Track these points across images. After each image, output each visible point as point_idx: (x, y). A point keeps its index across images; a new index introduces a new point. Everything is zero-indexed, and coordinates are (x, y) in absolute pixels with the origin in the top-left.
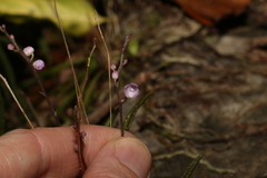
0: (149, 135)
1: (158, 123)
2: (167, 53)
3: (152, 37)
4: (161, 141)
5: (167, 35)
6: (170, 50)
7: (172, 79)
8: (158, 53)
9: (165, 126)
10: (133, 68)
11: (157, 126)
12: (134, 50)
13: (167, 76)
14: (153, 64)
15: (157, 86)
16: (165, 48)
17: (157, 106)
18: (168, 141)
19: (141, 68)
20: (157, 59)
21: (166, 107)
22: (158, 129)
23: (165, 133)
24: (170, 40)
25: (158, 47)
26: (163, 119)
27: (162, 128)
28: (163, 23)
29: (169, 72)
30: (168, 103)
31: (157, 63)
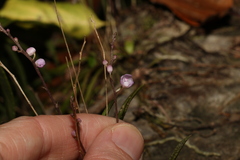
0: (144, 124)
1: (151, 113)
2: (160, 52)
3: (146, 38)
4: (154, 129)
5: (159, 35)
6: (162, 49)
7: (164, 74)
8: (151, 52)
9: (157, 115)
10: (130, 66)
11: (150, 116)
12: (130, 49)
13: (159, 72)
14: (147, 61)
15: (150, 81)
16: (158, 47)
17: (150, 98)
18: (161, 129)
19: (136, 65)
20: (150, 57)
21: (158, 99)
22: (152, 119)
23: (158, 122)
24: (162, 40)
25: (151, 47)
26: (155, 109)
27: (155, 118)
28: (156, 25)
29: (161, 68)
30: (160, 95)
31: (150, 61)
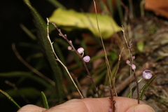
0: (152, 103)
1: (157, 95)
2: (162, 51)
3: (152, 40)
4: (159, 106)
5: (161, 39)
6: (164, 49)
7: (165, 67)
8: (156, 50)
9: (161, 97)
10: (141, 60)
11: (156, 97)
12: (141, 48)
13: (162, 65)
14: (154, 57)
15: (156, 72)
16: (161, 47)
17: (157, 84)
18: (164, 107)
19: (146, 60)
20: (155, 54)
21: (162, 85)
22: (157, 99)
23: (162, 101)
24: (164, 42)
25: (156, 47)
26: (160, 92)
27: (160, 98)
28: (158, 31)
29: (164, 62)
30: (164, 82)
31: (156, 57)
